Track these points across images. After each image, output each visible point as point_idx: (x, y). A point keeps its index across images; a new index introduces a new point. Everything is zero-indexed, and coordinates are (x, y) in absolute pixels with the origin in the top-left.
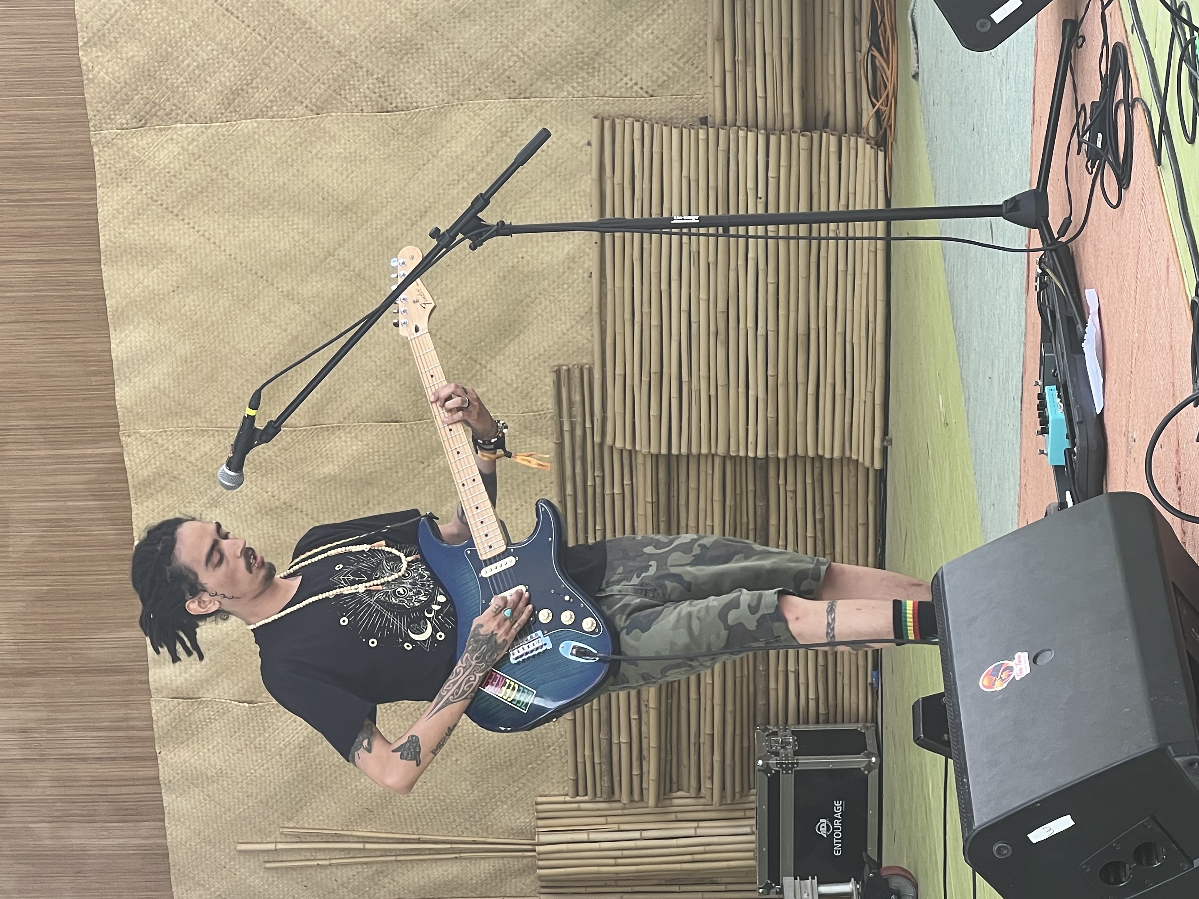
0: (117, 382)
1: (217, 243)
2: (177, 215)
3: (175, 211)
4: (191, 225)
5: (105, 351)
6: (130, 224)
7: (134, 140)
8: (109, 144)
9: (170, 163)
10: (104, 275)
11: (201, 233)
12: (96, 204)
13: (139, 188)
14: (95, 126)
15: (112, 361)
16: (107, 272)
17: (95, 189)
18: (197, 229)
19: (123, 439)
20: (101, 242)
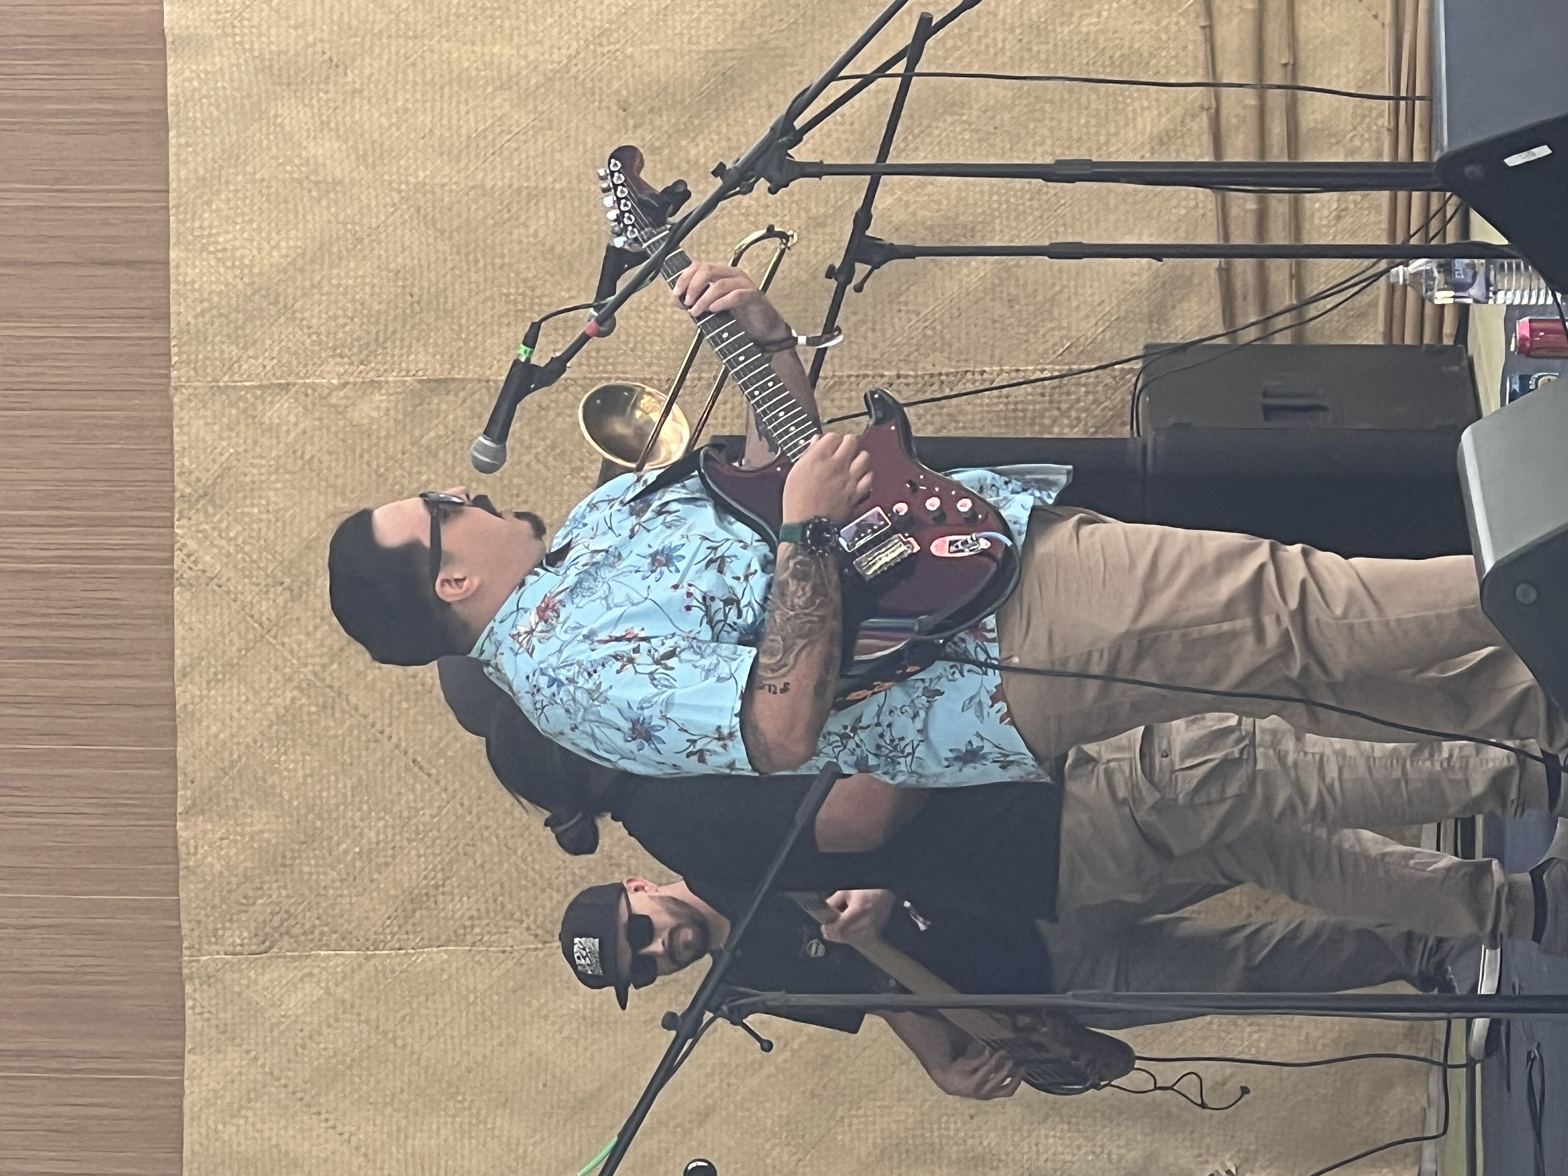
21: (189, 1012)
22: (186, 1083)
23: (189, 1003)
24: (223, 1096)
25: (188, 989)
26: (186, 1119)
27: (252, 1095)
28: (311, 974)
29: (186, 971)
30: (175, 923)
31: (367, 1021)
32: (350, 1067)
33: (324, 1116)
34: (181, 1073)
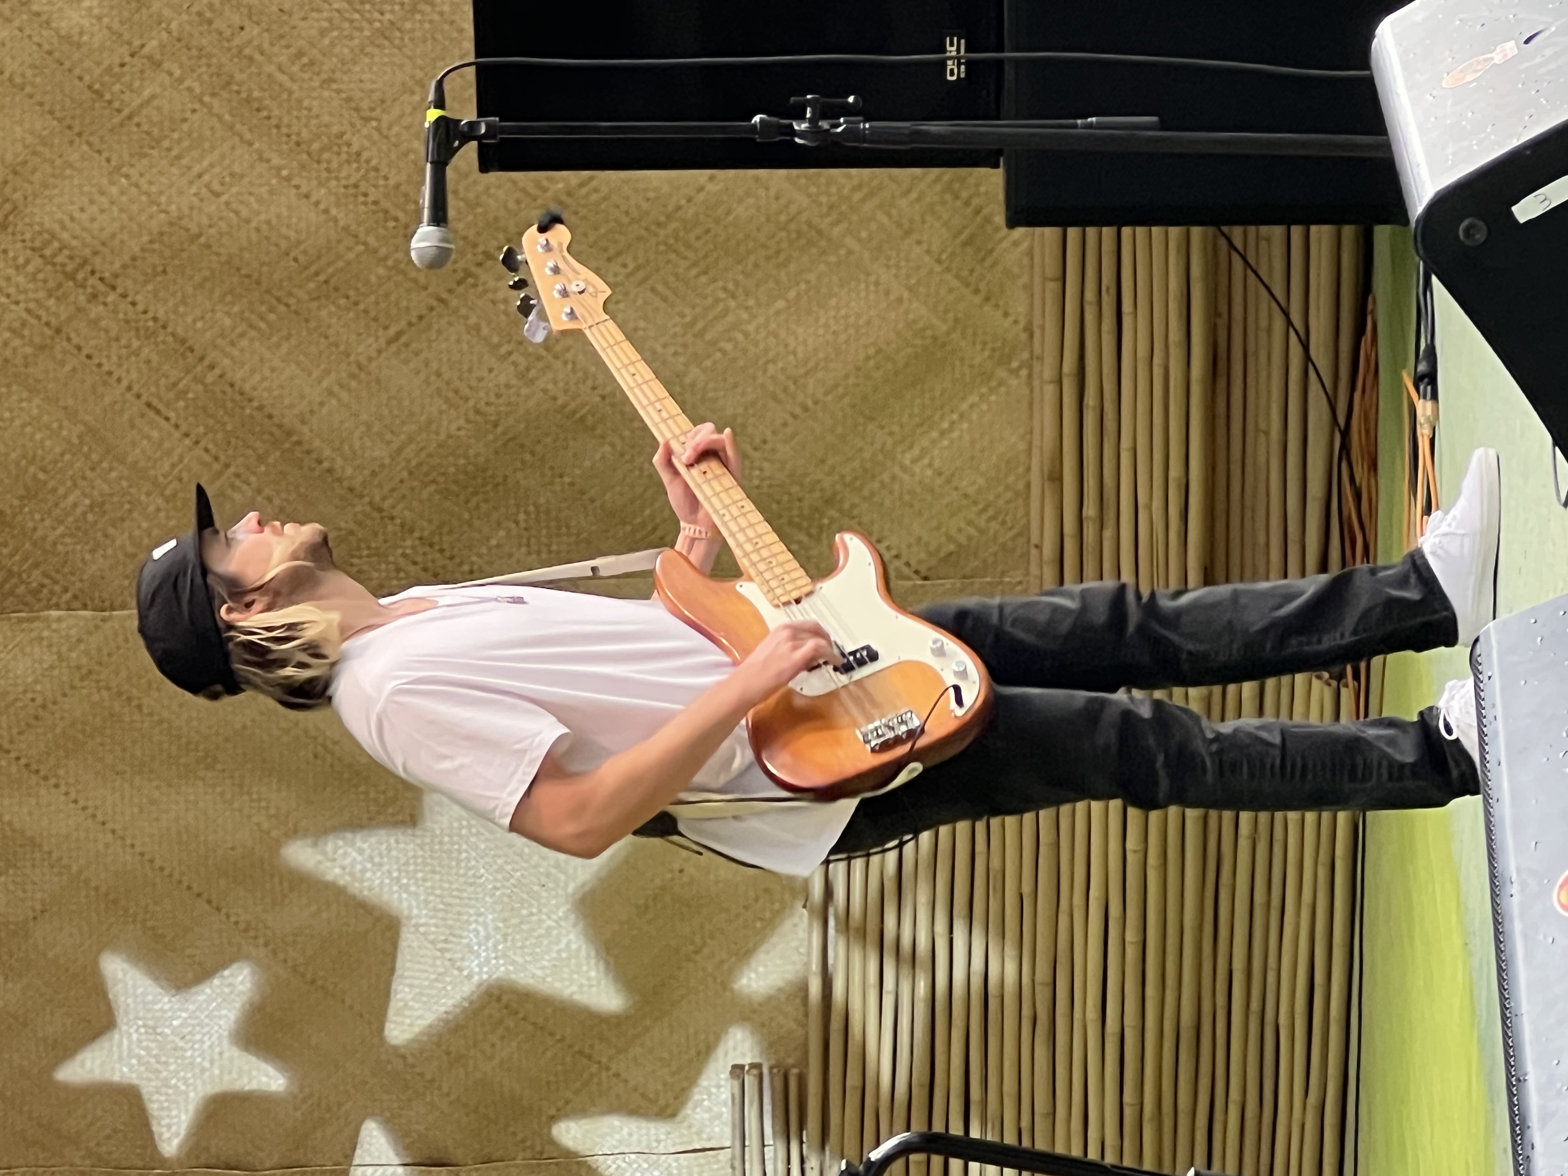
1: (120, 832)
2: (46, 778)
4: (73, 796)
9: (36, 682)
11: (90, 811)
18: (81, 803)
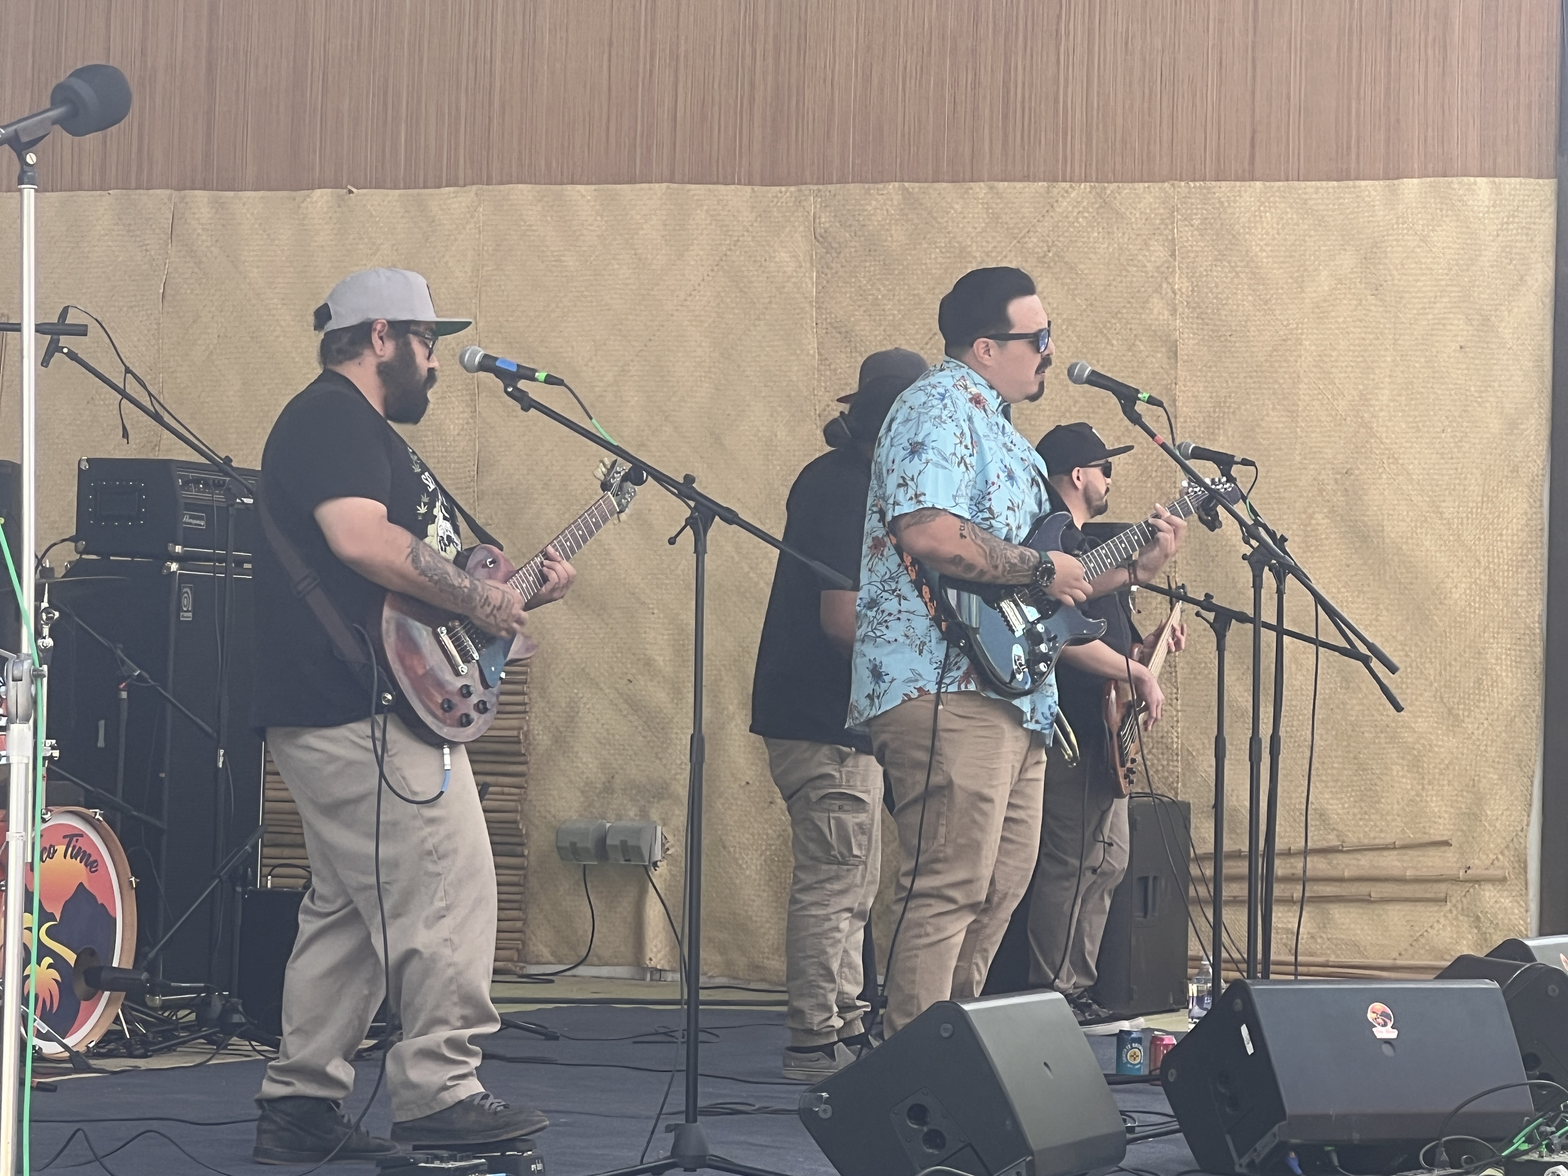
0: (538, 187)
3: (723, 263)
5: (572, 178)
6: (711, 216)
7: (801, 229)
8: (798, 202)
10: (657, 185)
12: (734, 184)
13: (751, 229)
14: (819, 191)
15: (562, 183)
16: (659, 188)
17: (750, 183)
19: (474, 187)
20: (693, 186)
21: (778, 188)
22: (733, 187)
23: (783, 189)
24: (723, 210)
25: (792, 189)
26: (711, 186)
27: (725, 228)
28: (801, 267)
29: (803, 187)
30: (835, 181)
31: (770, 302)
32: (741, 291)
33: (711, 274)
34: (739, 183)
